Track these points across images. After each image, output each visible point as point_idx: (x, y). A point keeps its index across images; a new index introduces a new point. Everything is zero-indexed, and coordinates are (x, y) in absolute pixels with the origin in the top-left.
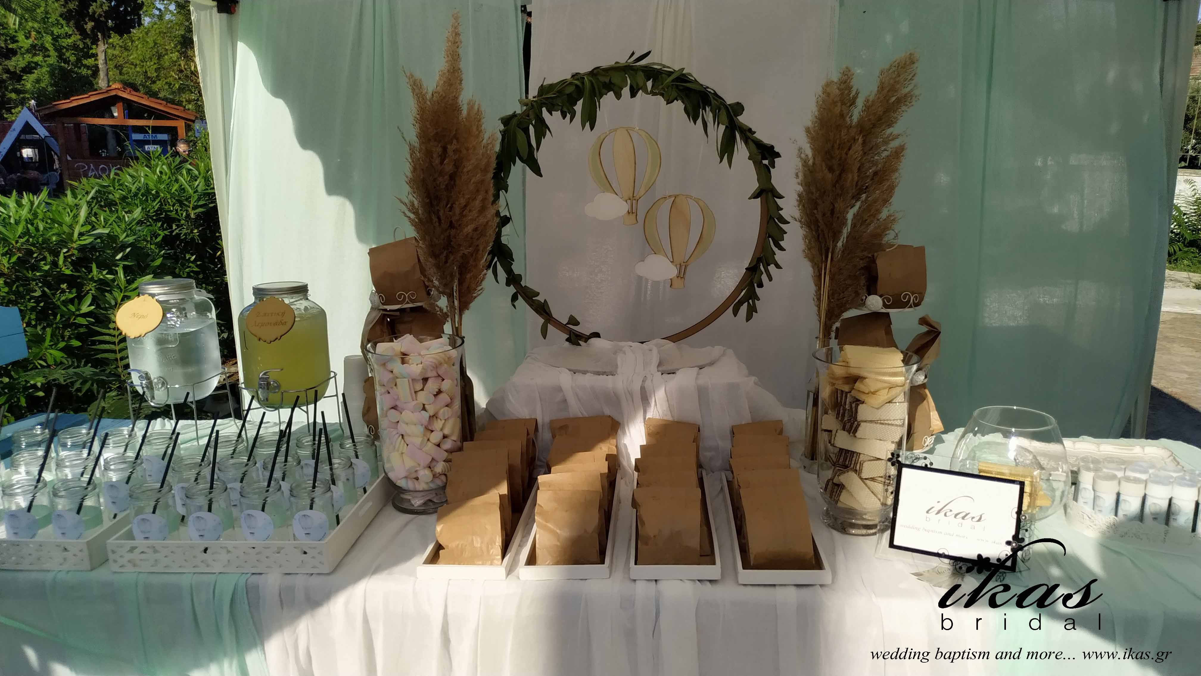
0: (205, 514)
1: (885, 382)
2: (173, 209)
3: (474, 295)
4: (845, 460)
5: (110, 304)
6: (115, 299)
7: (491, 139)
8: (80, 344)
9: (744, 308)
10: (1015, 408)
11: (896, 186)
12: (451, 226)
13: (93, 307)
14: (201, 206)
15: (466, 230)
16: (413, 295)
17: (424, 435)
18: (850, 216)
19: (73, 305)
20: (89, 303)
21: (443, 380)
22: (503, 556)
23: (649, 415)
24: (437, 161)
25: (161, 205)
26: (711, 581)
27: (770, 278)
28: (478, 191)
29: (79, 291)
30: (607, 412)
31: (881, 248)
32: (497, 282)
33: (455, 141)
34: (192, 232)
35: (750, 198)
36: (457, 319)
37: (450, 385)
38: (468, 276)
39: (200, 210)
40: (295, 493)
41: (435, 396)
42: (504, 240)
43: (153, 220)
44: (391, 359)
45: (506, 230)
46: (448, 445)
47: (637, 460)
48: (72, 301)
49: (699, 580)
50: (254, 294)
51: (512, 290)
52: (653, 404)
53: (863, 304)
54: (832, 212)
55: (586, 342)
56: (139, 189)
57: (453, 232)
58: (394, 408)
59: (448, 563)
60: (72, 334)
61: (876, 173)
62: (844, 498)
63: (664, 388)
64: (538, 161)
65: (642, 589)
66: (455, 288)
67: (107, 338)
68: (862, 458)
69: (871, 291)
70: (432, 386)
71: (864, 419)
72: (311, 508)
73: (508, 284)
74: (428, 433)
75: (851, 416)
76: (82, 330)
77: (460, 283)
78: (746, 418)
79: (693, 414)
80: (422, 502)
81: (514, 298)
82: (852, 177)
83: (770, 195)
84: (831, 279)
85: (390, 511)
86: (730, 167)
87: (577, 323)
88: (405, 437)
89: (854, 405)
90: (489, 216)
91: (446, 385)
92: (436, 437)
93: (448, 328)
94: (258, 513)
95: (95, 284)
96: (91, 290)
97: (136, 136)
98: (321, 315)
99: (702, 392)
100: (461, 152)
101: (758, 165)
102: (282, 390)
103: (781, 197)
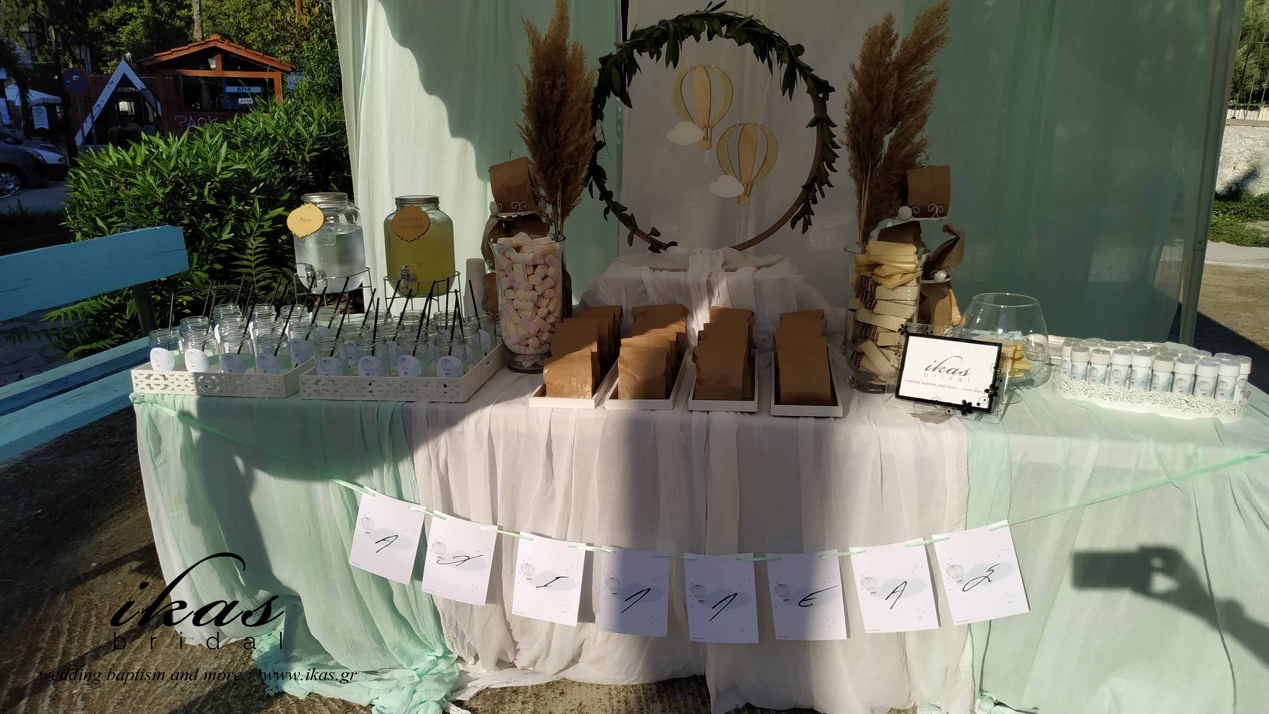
0: (370, 357)
1: (899, 268)
2: (290, 152)
3: (574, 204)
4: (866, 333)
5: (245, 232)
6: (251, 228)
7: (591, 75)
8: (221, 267)
9: (800, 223)
10: (1008, 294)
11: (929, 115)
12: (557, 146)
13: (232, 235)
14: (316, 150)
15: (568, 149)
16: (524, 204)
17: (534, 310)
18: (887, 139)
19: (216, 233)
20: (228, 231)
21: (549, 267)
22: (593, 394)
23: (713, 304)
24: (548, 92)
25: (279, 149)
26: (750, 413)
27: (823, 196)
28: (579, 117)
29: (220, 221)
30: (679, 301)
31: (912, 166)
32: (592, 197)
33: (562, 76)
34: (307, 175)
35: (807, 127)
36: (559, 225)
37: (554, 271)
38: (570, 188)
39: (315, 153)
40: (438, 343)
41: (543, 279)
42: (599, 162)
43: (272, 162)
44: (508, 249)
45: (600, 153)
46: (551, 319)
47: (699, 332)
48: (214, 229)
49: (741, 412)
50: (396, 203)
51: (604, 204)
52: (716, 295)
53: (895, 215)
54: (871, 136)
55: (665, 250)
56: (259, 134)
57: (558, 151)
58: (511, 288)
59: (552, 396)
60: (214, 258)
61: (910, 104)
62: (864, 362)
63: (725, 281)
64: (629, 95)
65: (697, 418)
66: (558, 198)
67: (245, 263)
68: (879, 329)
69: (904, 203)
70: (540, 271)
71: (880, 298)
72: (450, 354)
73: (601, 198)
74: (536, 309)
75: (871, 297)
76: (223, 255)
77: (564, 193)
78: (794, 308)
79: (749, 303)
80: (530, 364)
81: (606, 211)
82: (887, 106)
83: (825, 124)
84: (870, 193)
85: (506, 370)
86: (791, 99)
87: (658, 234)
88: (518, 311)
89: (873, 287)
90: (587, 138)
91: (551, 271)
92: (542, 312)
93: (552, 229)
94: (410, 357)
95: (233, 215)
96: (230, 219)
97: (230, 89)
98: (448, 223)
99: (757, 286)
100: (566, 85)
101: (815, 98)
102: (418, 281)
103: (834, 126)
